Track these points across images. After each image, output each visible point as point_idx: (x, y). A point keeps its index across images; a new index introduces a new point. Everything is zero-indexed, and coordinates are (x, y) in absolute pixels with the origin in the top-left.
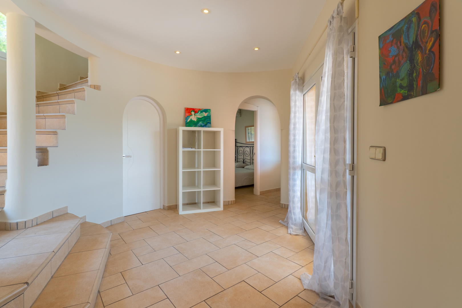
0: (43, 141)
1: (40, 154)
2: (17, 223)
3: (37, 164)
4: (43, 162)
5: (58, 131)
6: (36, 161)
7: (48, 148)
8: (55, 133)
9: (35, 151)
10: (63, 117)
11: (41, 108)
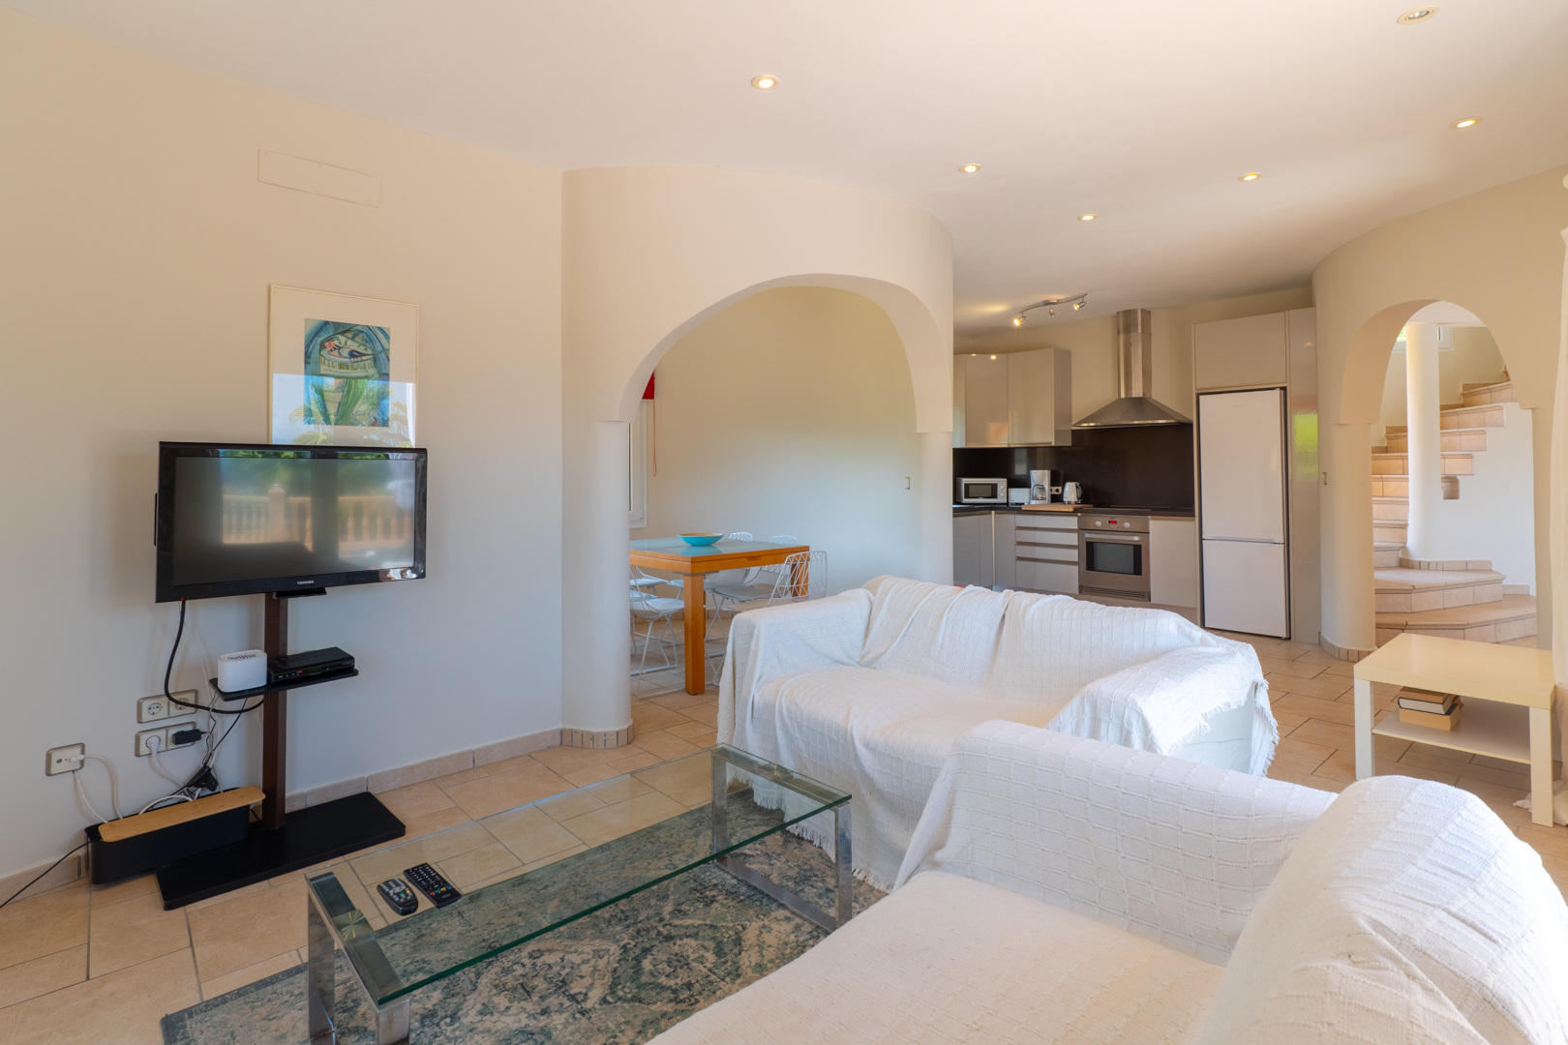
0: (1453, 467)
1: (1449, 484)
2: (1420, 562)
3: (1442, 496)
4: (1452, 494)
5: (1473, 453)
6: (1441, 494)
7: (1458, 477)
8: (1470, 456)
9: (1440, 480)
10: (1484, 432)
11: (1448, 419)
